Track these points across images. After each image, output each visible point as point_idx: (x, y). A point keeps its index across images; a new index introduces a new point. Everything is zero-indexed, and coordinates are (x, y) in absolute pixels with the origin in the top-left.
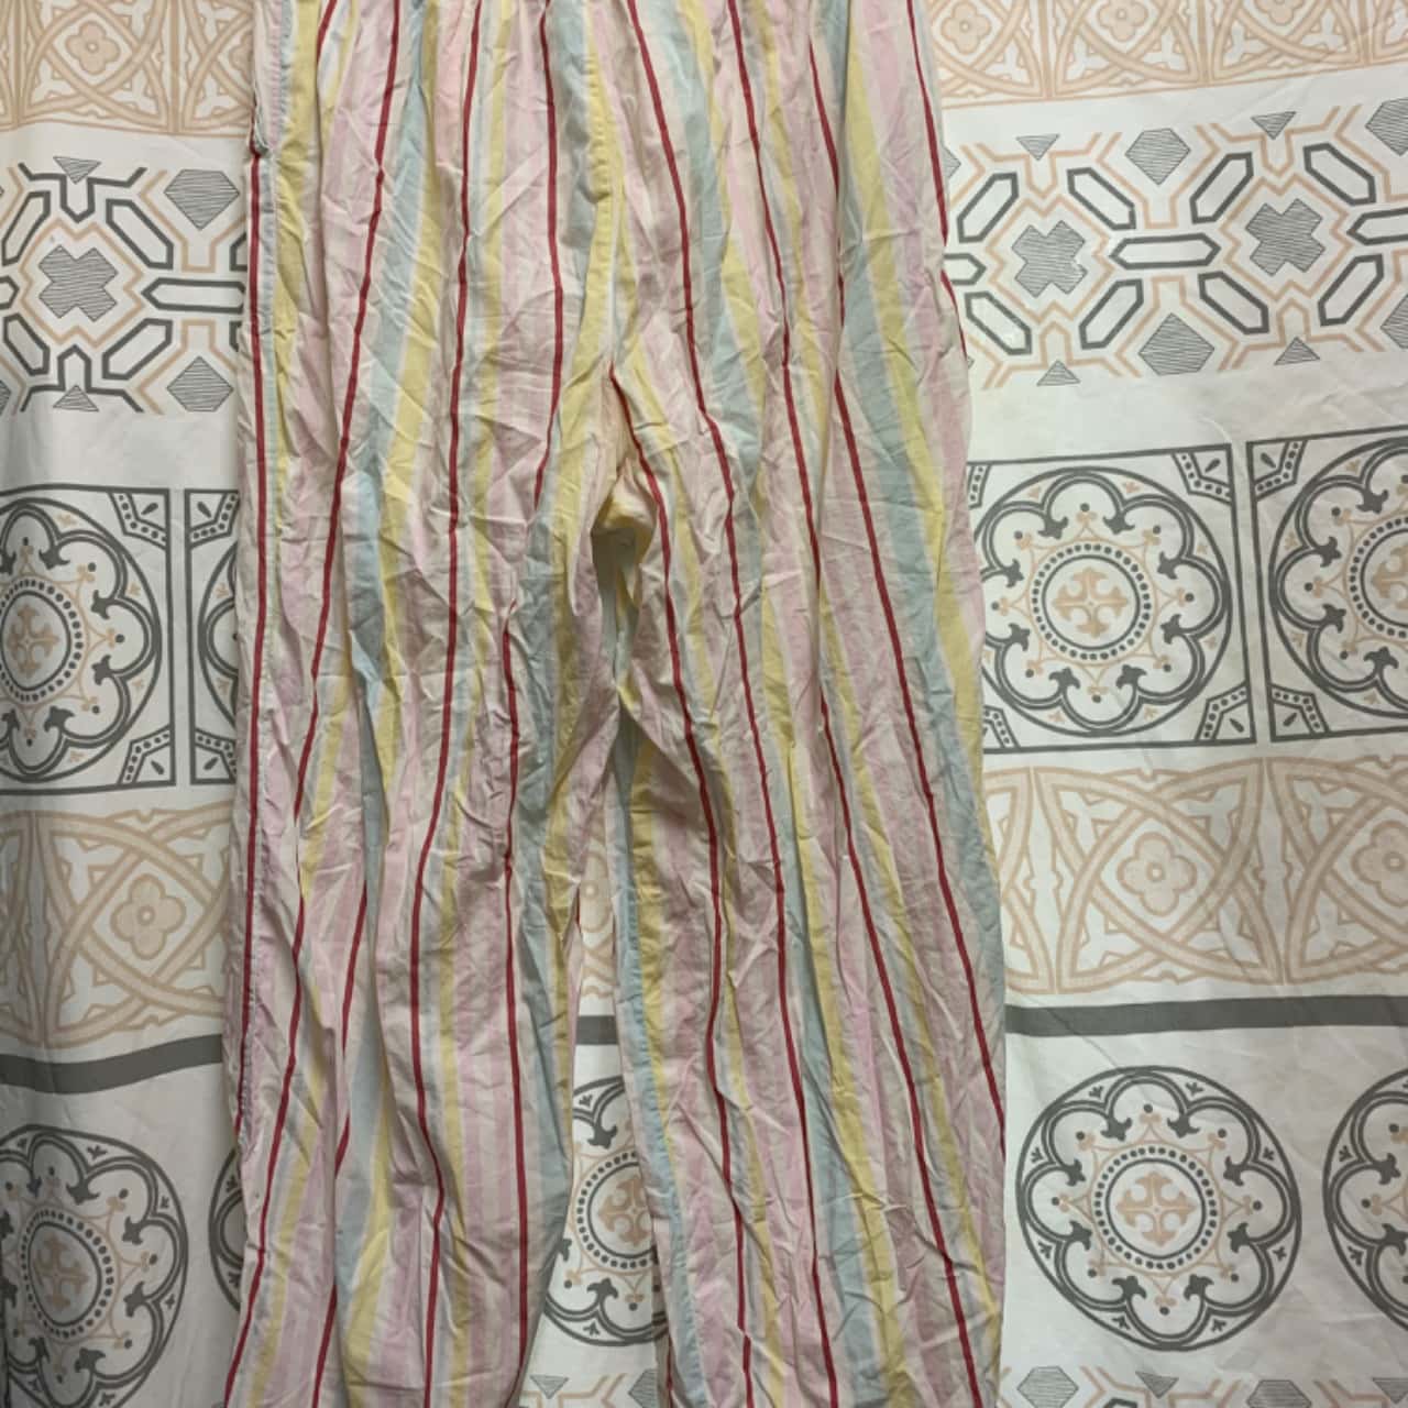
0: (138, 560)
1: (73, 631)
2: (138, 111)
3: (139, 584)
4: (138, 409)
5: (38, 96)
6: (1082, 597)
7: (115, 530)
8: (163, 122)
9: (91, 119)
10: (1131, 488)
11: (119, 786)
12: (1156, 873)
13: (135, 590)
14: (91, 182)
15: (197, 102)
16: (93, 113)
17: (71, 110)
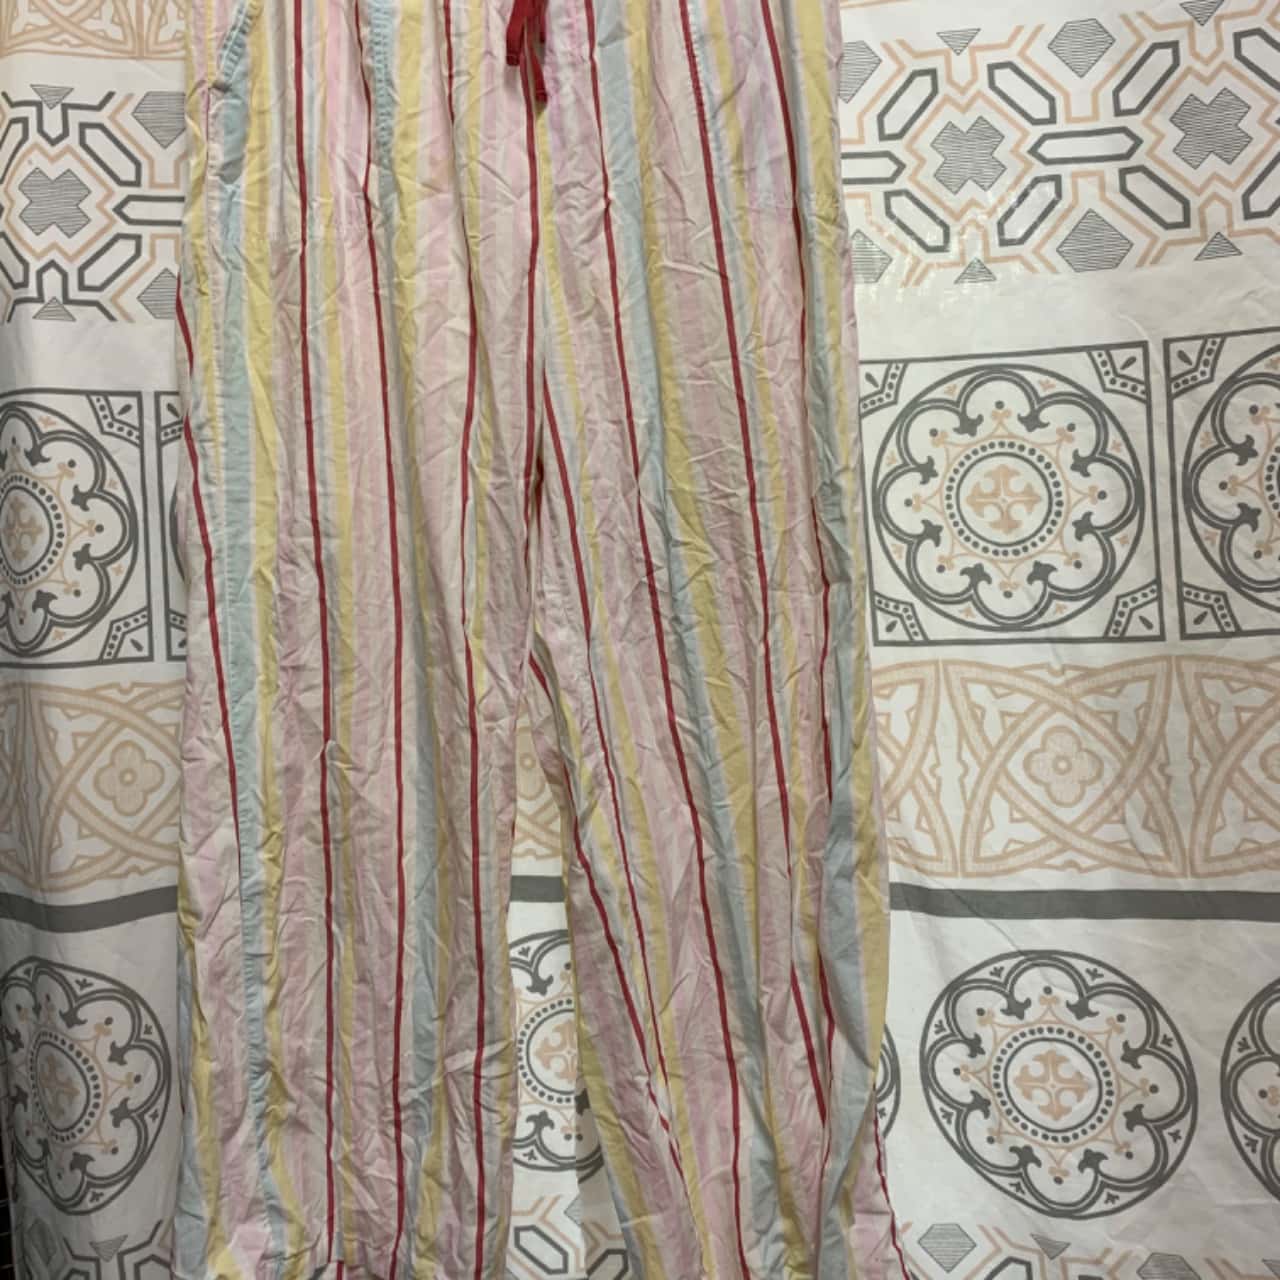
0: (115, 457)
1: (55, 522)
2: (106, 38)
3: (117, 479)
4: (112, 318)
5: (16, 28)
6: (995, 494)
7: (94, 430)
8: (129, 46)
9: (65, 48)
10: (1046, 386)
11: (100, 662)
12: (1063, 765)
13: (113, 484)
14: (65, 108)
15: (159, 27)
16: (66, 42)
17: (46, 40)
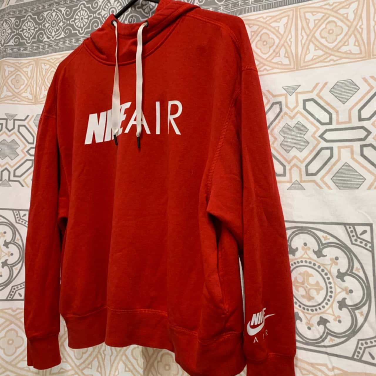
2: (28, 99)
3: (19, 238)
4: (23, 186)
7: (14, 222)
8: (33, 101)
9: (16, 102)
10: (326, 238)
11: (6, 300)
14: (15, 120)
16: (16, 100)
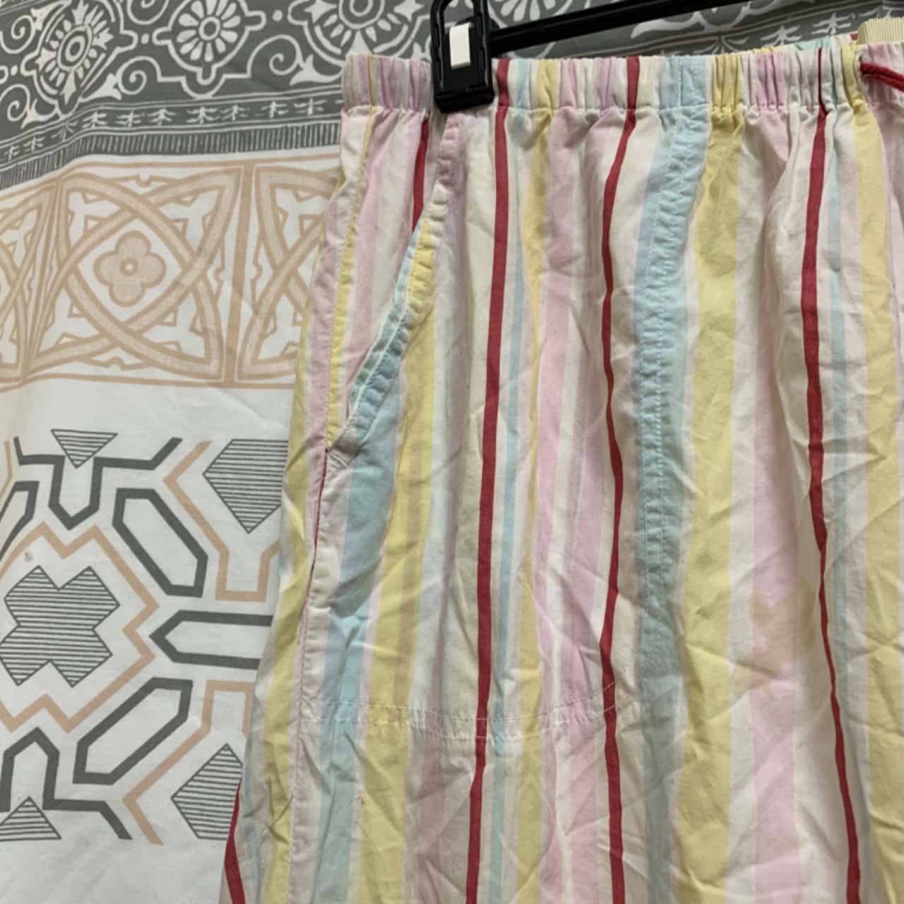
2: (180, 355)
4: (123, 833)
5: (49, 340)
8: (212, 368)
9: (114, 371)
14: (100, 464)
15: (263, 336)
16: (117, 361)
17: (88, 359)
